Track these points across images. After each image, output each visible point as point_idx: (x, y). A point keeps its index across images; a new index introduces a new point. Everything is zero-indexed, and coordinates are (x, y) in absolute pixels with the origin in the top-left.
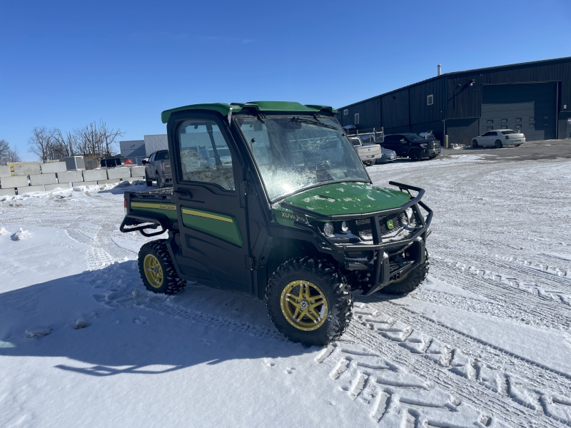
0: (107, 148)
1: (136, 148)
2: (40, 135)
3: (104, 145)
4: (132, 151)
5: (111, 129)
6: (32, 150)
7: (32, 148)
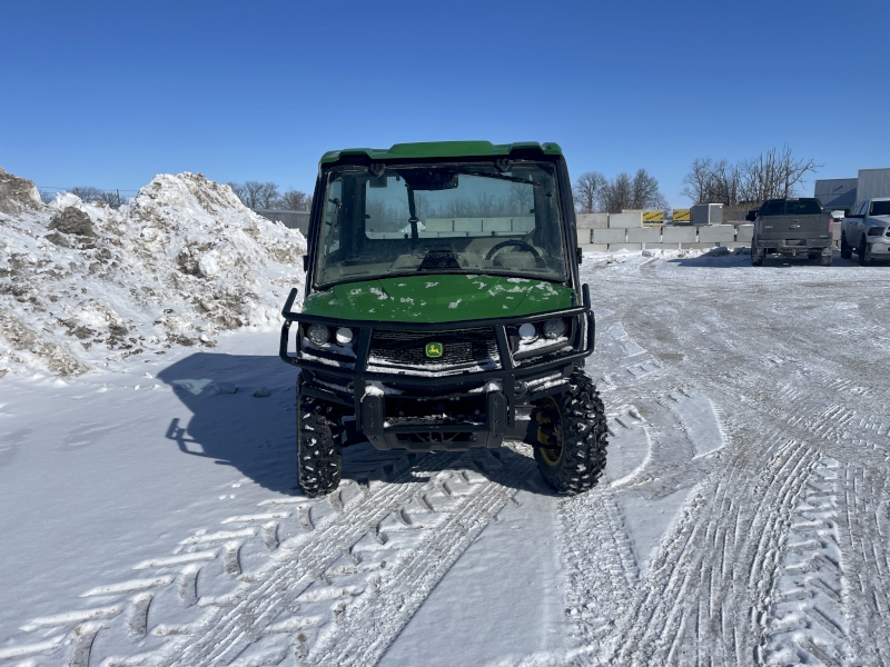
0: (786, 192)
1: (843, 191)
2: (701, 170)
3: (783, 186)
4: (835, 197)
5: (797, 160)
6: (686, 192)
7: (686, 190)
